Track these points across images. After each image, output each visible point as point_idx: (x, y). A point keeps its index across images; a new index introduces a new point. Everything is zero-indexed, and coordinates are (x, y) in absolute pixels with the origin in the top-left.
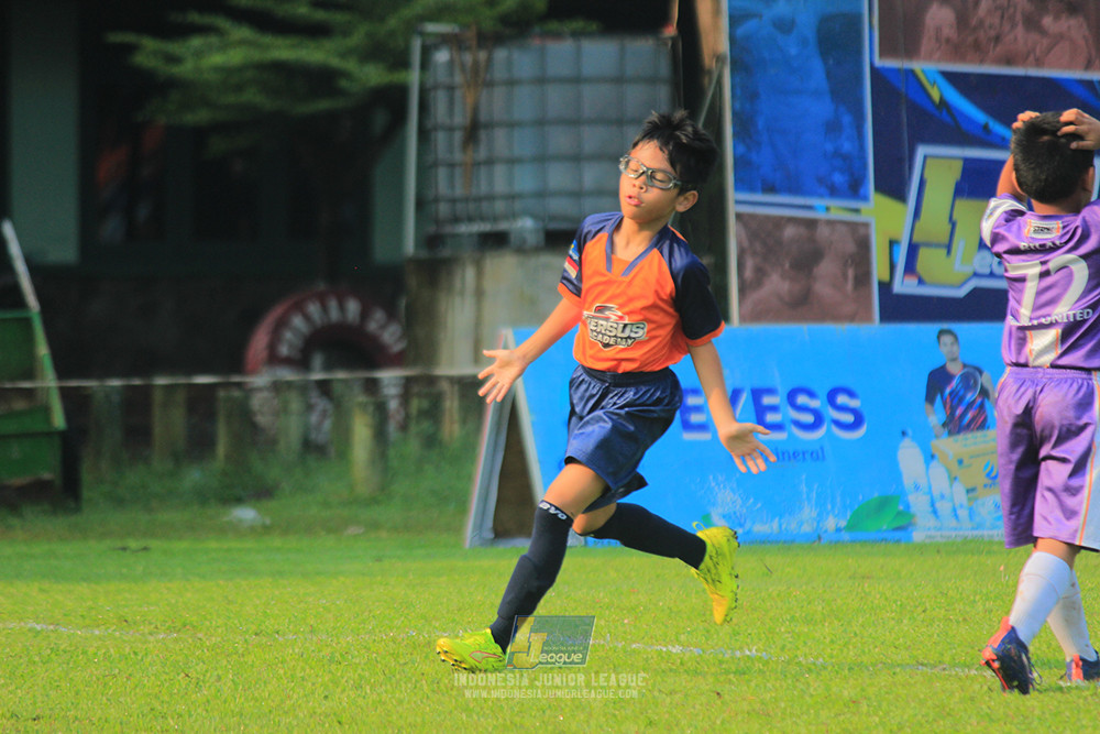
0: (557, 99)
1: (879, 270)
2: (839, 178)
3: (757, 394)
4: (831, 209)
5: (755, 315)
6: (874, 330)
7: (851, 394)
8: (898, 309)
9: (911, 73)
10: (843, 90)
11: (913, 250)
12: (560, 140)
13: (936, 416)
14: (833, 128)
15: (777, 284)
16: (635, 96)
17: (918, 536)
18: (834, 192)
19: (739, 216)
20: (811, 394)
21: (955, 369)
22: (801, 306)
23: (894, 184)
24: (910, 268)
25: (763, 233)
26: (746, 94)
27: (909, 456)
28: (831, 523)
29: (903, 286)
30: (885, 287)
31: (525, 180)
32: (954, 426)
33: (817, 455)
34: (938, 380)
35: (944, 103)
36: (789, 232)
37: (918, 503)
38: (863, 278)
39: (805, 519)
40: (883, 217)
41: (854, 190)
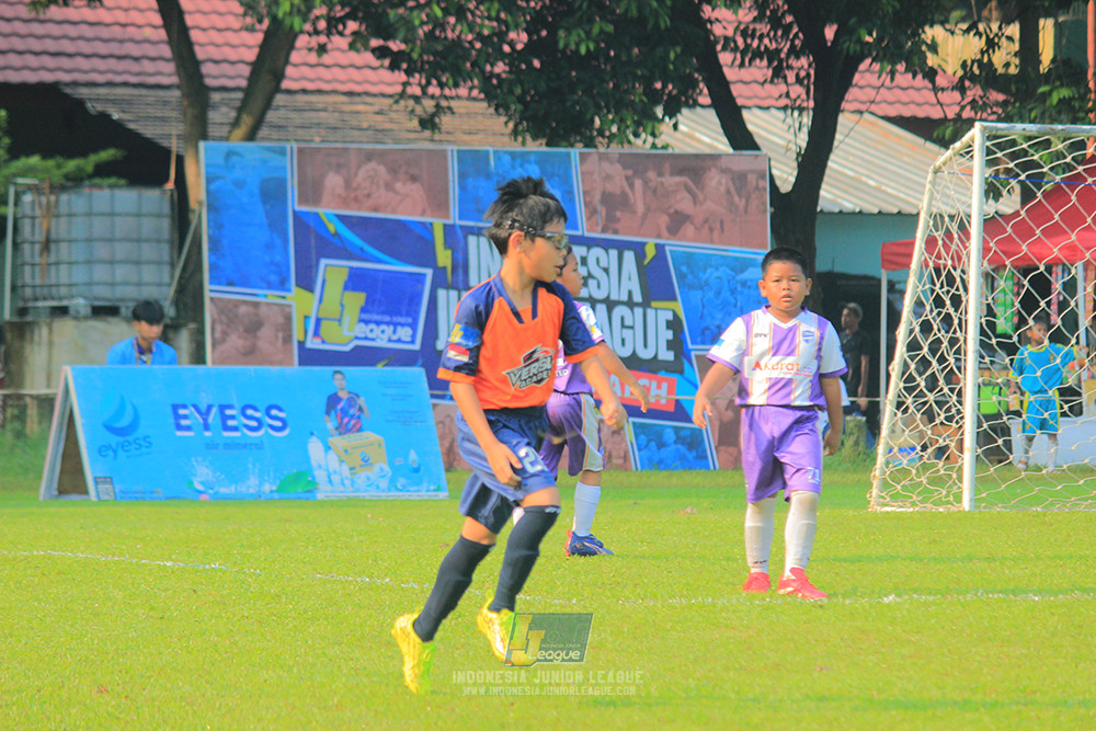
0: (100, 226)
1: (297, 335)
2: (274, 278)
3: (222, 408)
4: (270, 296)
5: (221, 360)
6: (295, 369)
7: (280, 409)
8: (309, 357)
9: (317, 215)
10: (276, 224)
11: (318, 321)
12: (101, 251)
13: (331, 424)
14: (269, 247)
15: (236, 341)
16: (148, 225)
17: (320, 496)
18: (270, 286)
19: (212, 299)
20: (256, 409)
21: (343, 395)
22: (250, 355)
23: (306, 282)
24: (316, 334)
25: (227, 311)
26: (217, 225)
27: (315, 448)
28: (267, 488)
29: (312, 343)
30: (301, 344)
31: (79, 275)
32: (342, 429)
33: (259, 446)
34: (333, 400)
35: (337, 234)
36: (243, 310)
37: (320, 476)
38: (288, 339)
39: (251, 485)
40: (300, 302)
41: (282, 284)
